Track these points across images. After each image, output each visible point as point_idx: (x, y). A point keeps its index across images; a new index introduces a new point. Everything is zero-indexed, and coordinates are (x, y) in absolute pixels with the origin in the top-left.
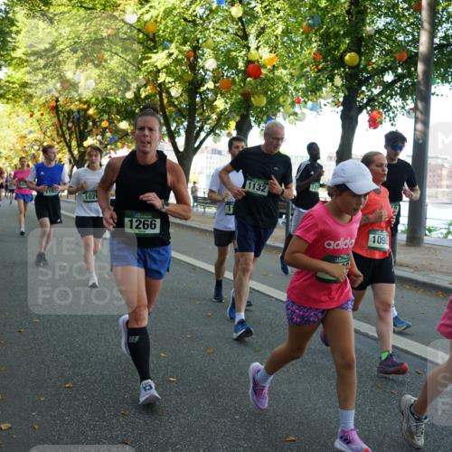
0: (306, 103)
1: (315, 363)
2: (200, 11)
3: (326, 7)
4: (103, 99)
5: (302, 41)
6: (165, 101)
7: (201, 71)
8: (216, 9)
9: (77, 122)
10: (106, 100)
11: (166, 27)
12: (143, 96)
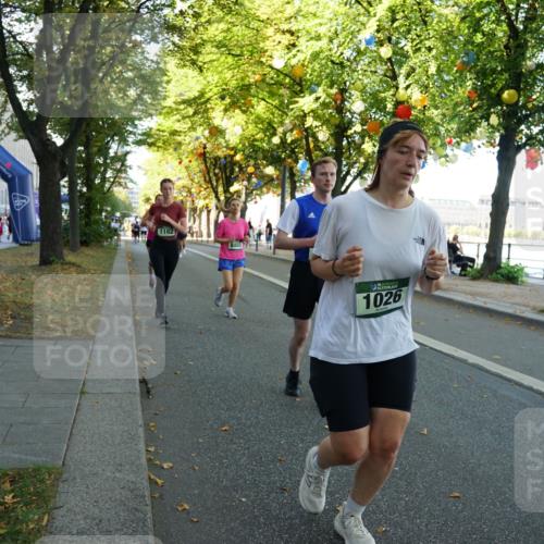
0: (458, 144)
1: (476, 417)
2: (348, 53)
3: (483, 43)
4: (250, 145)
5: (455, 79)
6: (312, 145)
7: (348, 114)
8: (365, 50)
9: (223, 169)
10: (252, 145)
11: (313, 70)
12: (289, 141)
